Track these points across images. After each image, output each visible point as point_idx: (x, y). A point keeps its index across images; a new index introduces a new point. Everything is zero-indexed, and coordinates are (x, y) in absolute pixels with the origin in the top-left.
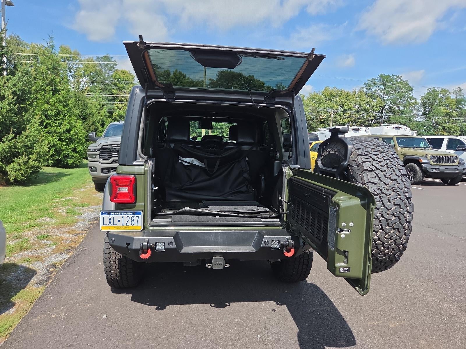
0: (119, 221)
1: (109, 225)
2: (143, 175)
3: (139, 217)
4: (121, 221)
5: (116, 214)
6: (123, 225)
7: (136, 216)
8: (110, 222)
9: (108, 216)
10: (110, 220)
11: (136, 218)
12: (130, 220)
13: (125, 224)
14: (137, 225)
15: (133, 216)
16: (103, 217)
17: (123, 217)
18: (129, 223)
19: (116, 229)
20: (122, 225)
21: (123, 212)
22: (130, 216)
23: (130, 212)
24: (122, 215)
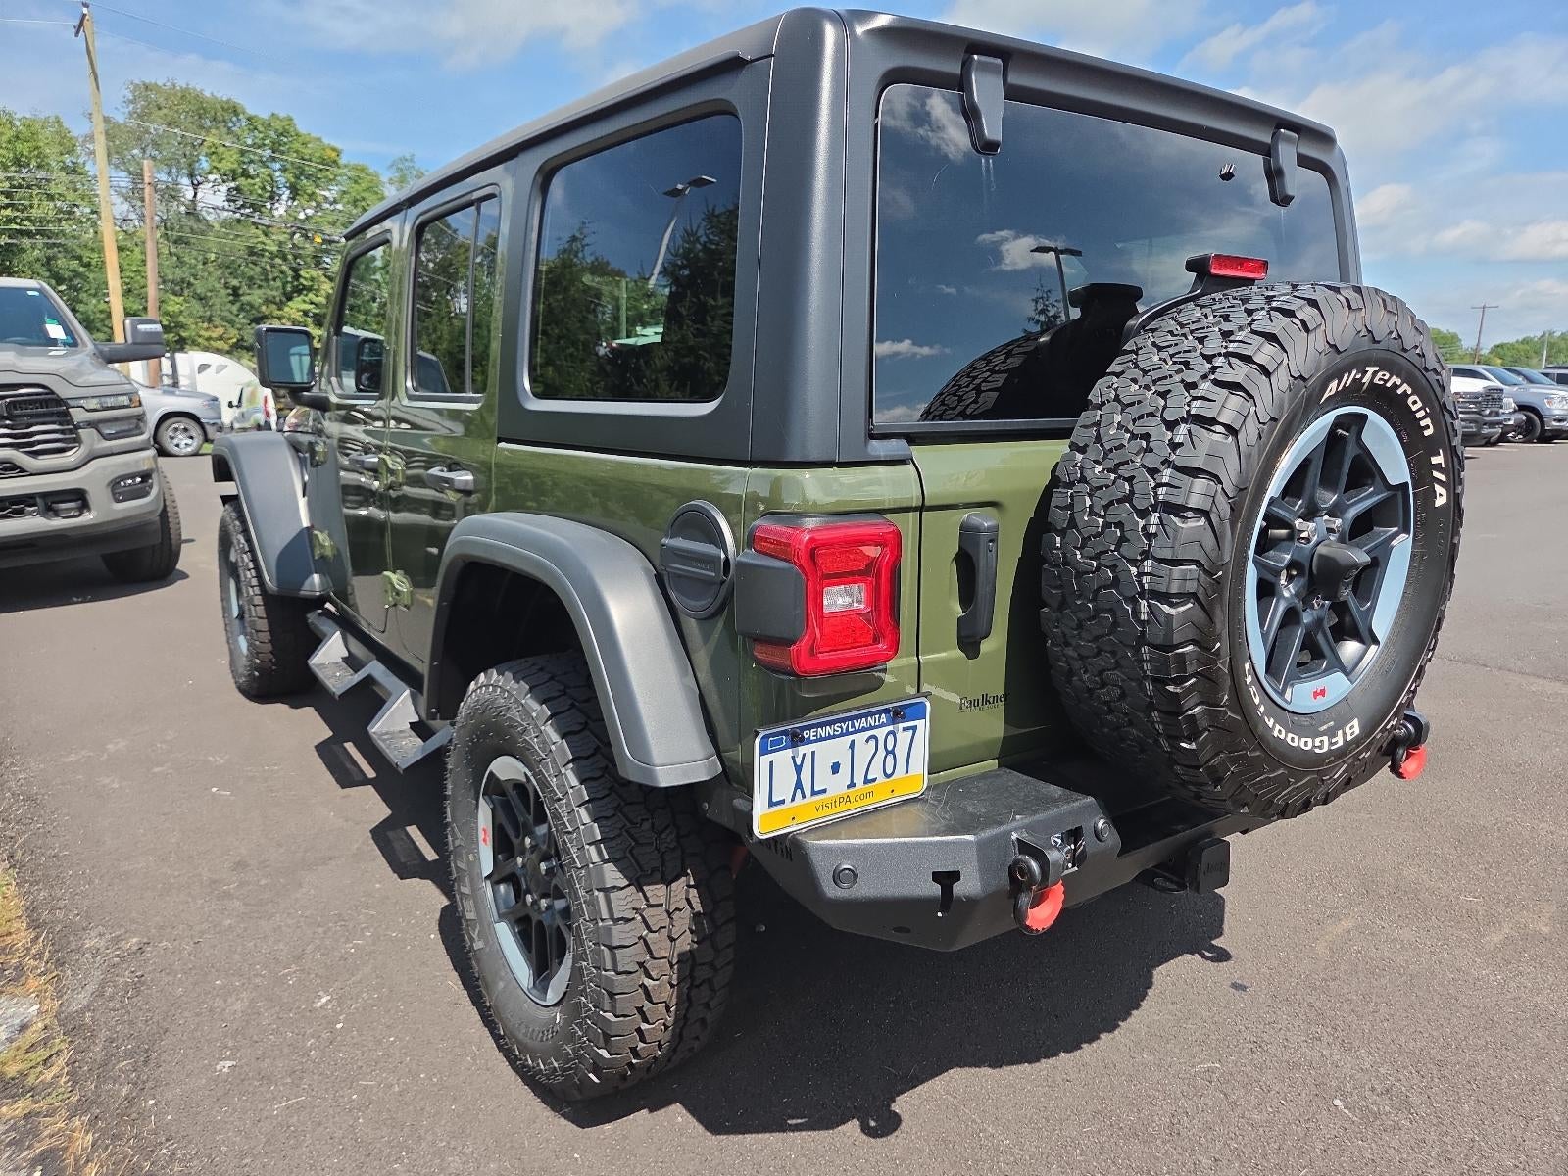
0: (836, 768)
1: (793, 799)
2: (915, 509)
3: (914, 728)
4: (845, 769)
5: (822, 732)
6: (852, 785)
7: (905, 729)
8: (799, 785)
9: (789, 752)
10: (798, 769)
11: (904, 738)
12: (881, 752)
13: (859, 779)
14: (907, 772)
15: (891, 728)
16: (771, 763)
17: (852, 745)
18: (876, 772)
19: (822, 813)
20: (848, 787)
21: (851, 719)
22: (881, 733)
23: (879, 713)
24: (848, 733)
